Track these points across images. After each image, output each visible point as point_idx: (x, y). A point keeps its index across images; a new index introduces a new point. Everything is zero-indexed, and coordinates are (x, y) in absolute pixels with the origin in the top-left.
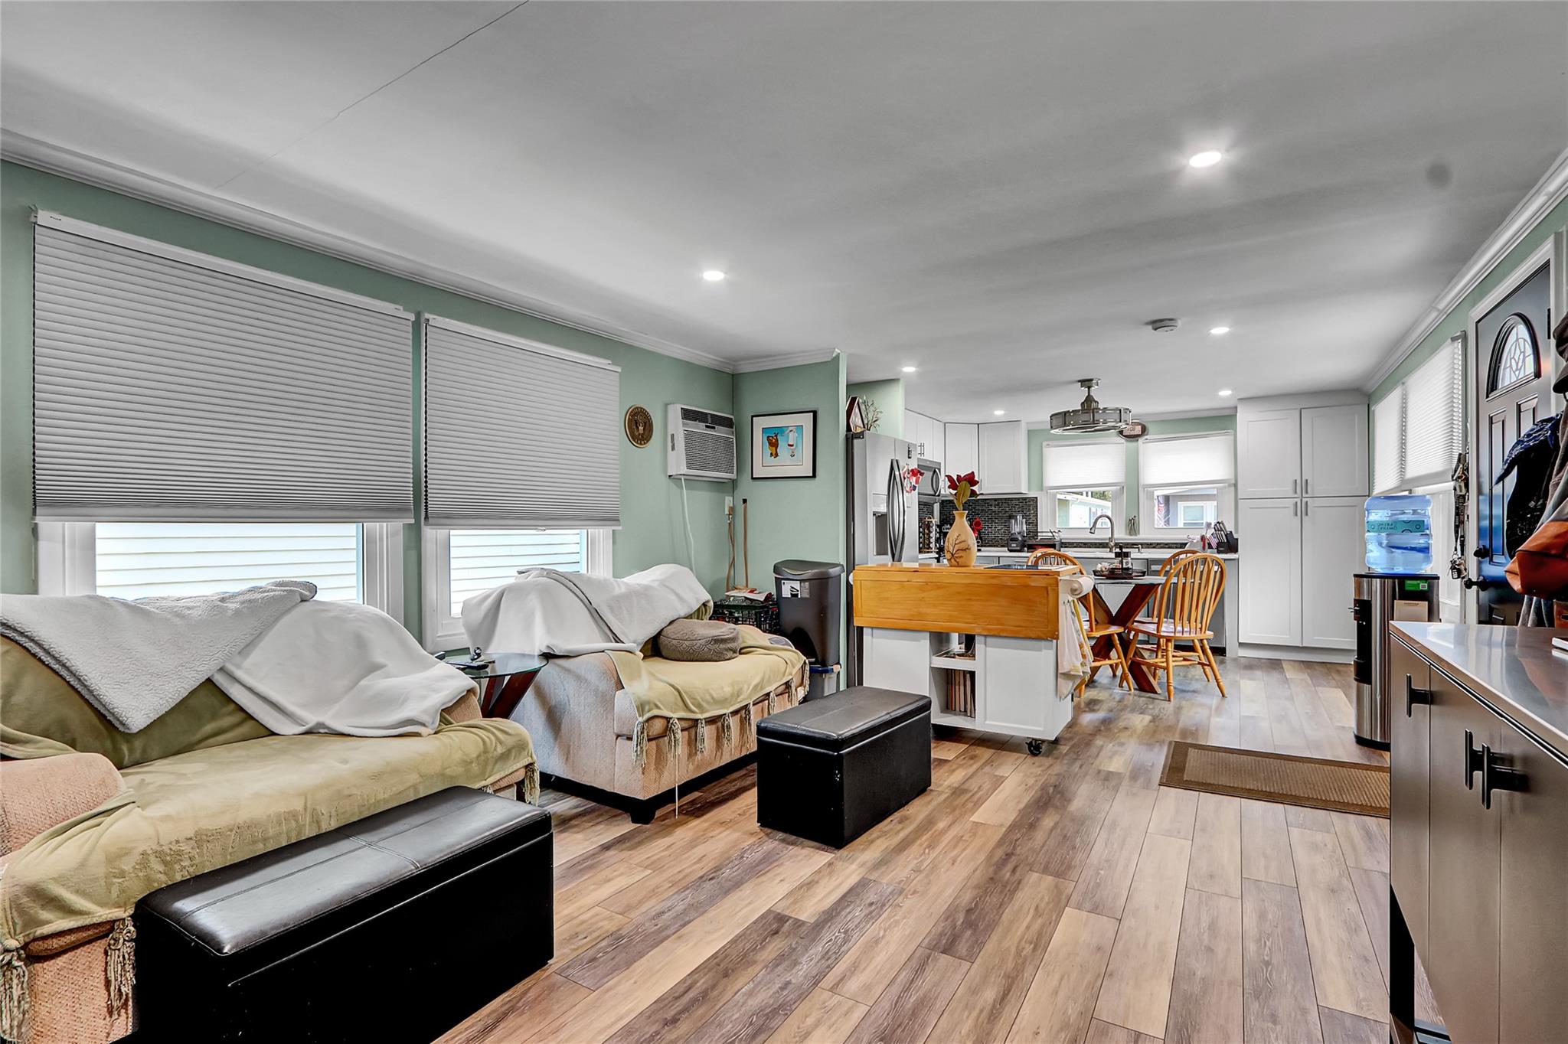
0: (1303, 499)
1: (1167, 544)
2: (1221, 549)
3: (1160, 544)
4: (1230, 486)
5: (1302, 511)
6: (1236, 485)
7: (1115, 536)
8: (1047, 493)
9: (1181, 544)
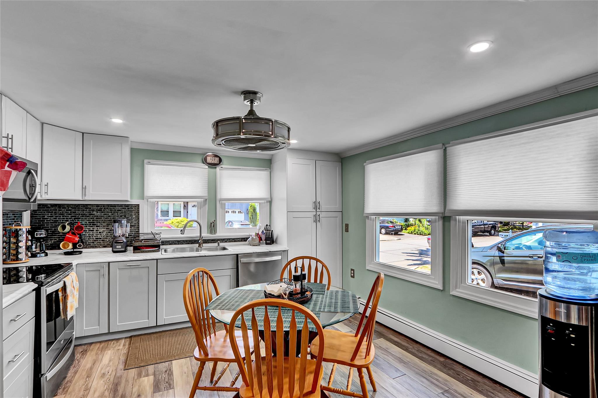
0: (317, 212)
1: (233, 239)
2: (268, 242)
3: (229, 239)
4: (267, 202)
5: (317, 220)
6: (270, 202)
7: (203, 235)
8: (148, 201)
9: (244, 238)
